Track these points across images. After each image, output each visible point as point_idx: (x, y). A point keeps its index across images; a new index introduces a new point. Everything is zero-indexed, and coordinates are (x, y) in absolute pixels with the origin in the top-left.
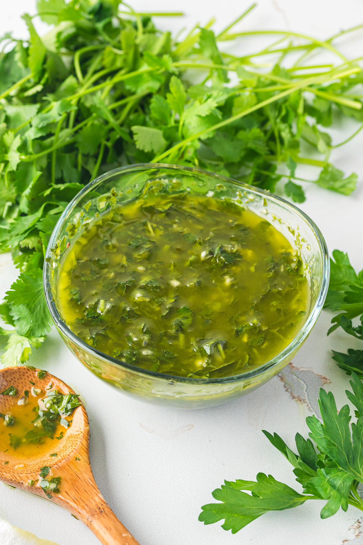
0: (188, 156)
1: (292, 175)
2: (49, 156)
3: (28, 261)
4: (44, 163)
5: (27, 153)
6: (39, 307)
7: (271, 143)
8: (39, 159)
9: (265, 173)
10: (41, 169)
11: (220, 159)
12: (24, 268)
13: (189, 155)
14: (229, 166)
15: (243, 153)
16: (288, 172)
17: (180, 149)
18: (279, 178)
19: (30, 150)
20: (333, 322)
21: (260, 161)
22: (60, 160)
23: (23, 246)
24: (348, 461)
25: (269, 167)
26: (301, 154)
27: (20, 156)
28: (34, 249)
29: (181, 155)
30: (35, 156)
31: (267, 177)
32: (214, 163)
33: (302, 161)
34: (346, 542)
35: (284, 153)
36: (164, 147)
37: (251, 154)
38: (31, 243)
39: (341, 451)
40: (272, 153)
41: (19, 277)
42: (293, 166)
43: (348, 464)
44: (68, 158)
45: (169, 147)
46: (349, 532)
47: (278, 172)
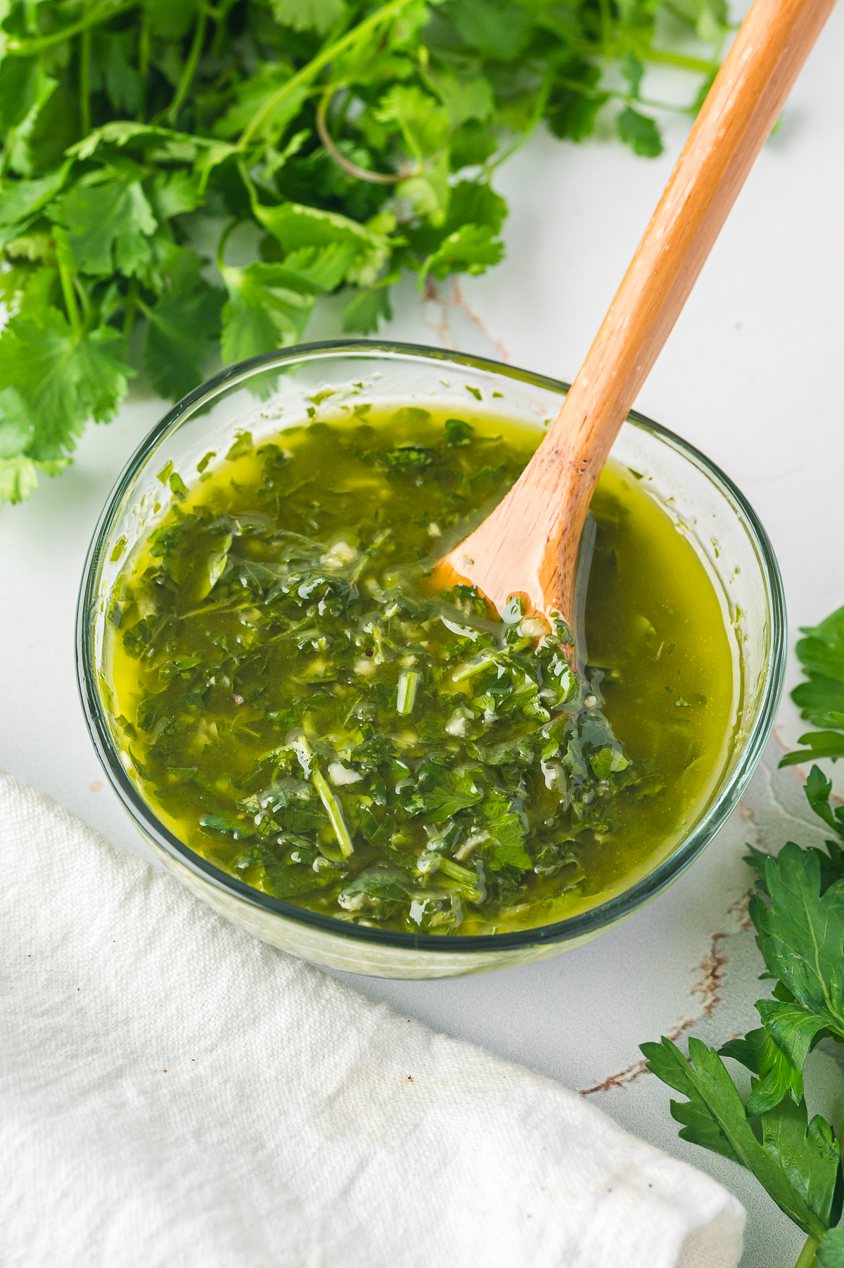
0: (398, 41)
1: (635, 93)
2: (76, 41)
3: (23, 288)
4: (63, 57)
5: (24, 35)
6: (48, 396)
7: (590, 16)
8: (50, 50)
9: (574, 85)
10: (56, 74)
11: (473, 52)
12: (16, 303)
13: (401, 39)
14: (494, 68)
15: (525, 40)
16: (624, 87)
17: (377, 28)
18: (603, 99)
19: (32, 26)
20: (802, 741)
21: (561, 56)
22: (99, 50)
23: (14, 253)
24: (827, 995)
25: (582, 71)
26: (658, 40)
27: (8, 41)
28: (38, 262)
29: (383, 40)
30: (41, 43)
31: (577, 96)
32: (459, 59)
33: (659, 58)
34: (721, 940)
35: (619, 37)
36: (344, 23)
37: (544, 40)
38: (32, 247)
39: (812, 971)
40: (592, 36)
41: (6, 326)
42: (636, 72)
43: (828, 1002)
44: (117, 43)
45: (355, 22)
46: (729, 916)
47: (603, 85)
